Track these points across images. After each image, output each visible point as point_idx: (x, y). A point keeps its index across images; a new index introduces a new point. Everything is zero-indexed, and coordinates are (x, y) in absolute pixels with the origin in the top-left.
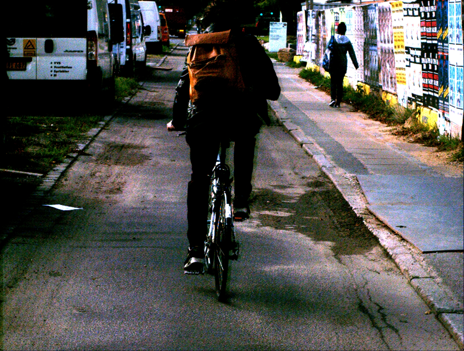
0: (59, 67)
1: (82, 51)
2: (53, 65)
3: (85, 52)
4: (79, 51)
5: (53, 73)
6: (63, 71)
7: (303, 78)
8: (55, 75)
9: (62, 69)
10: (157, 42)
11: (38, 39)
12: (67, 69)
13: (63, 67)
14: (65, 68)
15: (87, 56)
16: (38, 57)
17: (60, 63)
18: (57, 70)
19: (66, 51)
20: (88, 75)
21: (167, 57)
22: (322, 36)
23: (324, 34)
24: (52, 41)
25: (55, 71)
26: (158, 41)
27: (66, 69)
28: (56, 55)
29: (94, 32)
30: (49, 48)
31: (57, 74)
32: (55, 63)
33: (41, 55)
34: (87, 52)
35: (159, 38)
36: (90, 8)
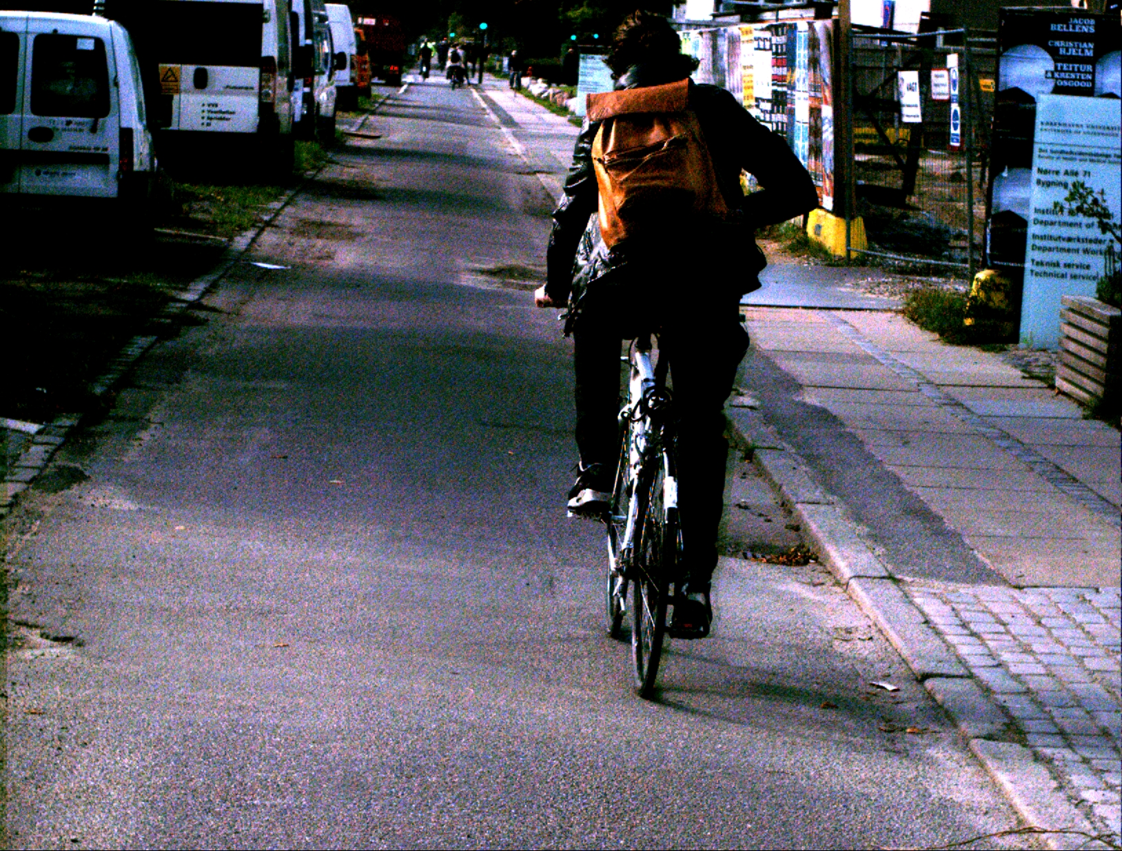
0: (216, 112)
1: (252, 88)
2: (206, 108)
3: (256, 90)
4: (247, 88)
5: (205, 121)
6: (221, 119)
8: (209, 124)
9: (220, 115)
11: (184, 67)
12: (227, 116)
13: (220, 112)
14: (224, 113)
15: (260, 95)
16: (183, 96)
17: (217, 105)
18: (213, 115)
19: (228, 87)
20: (260, 126)
24: (205, 71)
25: (210, 118)
27: (224, 115)
28: (211, 93)
29: (271, 58)
30: (201, 81)
31: (214, 122)
32: (209, 105)
33: (187, 91)
34: (261, 87)
36: (266, 20)
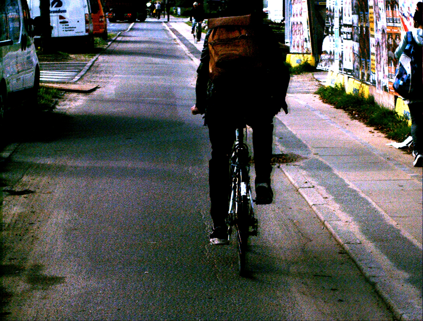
7: (337, 108)
10: (85, 36)
21: (97, 58)
22: (380, 27)
23: (391, 24)
26: (87, 34)
35: (87, 31)
